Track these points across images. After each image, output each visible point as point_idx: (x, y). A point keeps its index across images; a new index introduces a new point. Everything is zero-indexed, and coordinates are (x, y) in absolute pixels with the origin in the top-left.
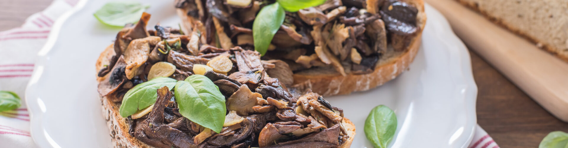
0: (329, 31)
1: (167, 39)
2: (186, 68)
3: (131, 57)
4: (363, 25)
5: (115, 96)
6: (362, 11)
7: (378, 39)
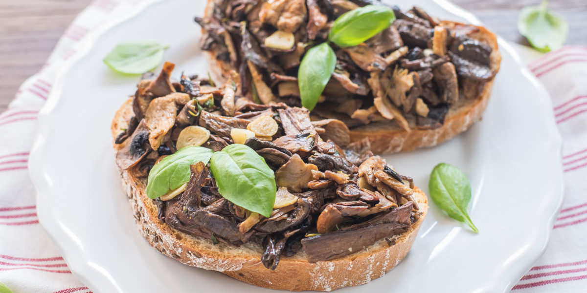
0: (390, 78)
1: (196, 96)
2: (222, 133)
3: (154, 119)
4: (430, 70)
5: (137, 169)
6: (428, 52)
7: (448, 86)
